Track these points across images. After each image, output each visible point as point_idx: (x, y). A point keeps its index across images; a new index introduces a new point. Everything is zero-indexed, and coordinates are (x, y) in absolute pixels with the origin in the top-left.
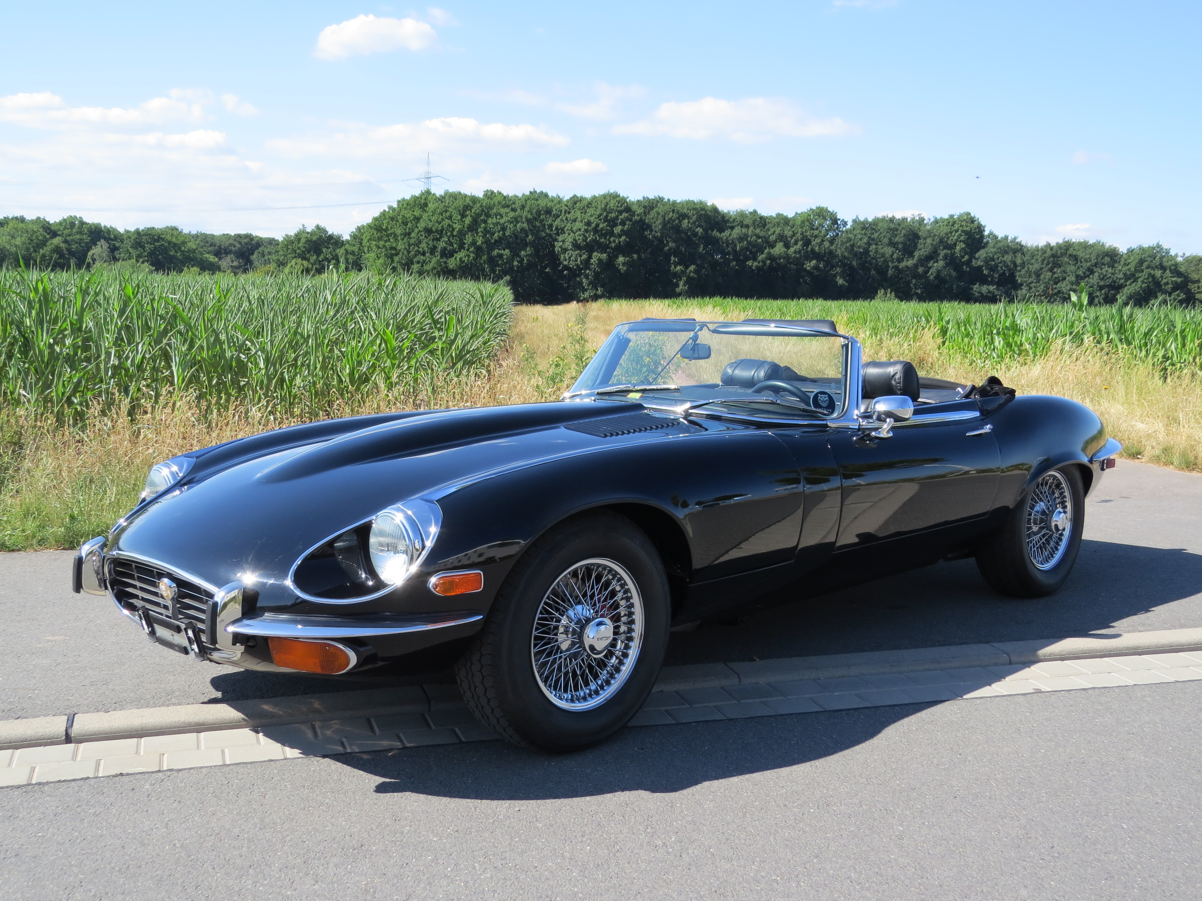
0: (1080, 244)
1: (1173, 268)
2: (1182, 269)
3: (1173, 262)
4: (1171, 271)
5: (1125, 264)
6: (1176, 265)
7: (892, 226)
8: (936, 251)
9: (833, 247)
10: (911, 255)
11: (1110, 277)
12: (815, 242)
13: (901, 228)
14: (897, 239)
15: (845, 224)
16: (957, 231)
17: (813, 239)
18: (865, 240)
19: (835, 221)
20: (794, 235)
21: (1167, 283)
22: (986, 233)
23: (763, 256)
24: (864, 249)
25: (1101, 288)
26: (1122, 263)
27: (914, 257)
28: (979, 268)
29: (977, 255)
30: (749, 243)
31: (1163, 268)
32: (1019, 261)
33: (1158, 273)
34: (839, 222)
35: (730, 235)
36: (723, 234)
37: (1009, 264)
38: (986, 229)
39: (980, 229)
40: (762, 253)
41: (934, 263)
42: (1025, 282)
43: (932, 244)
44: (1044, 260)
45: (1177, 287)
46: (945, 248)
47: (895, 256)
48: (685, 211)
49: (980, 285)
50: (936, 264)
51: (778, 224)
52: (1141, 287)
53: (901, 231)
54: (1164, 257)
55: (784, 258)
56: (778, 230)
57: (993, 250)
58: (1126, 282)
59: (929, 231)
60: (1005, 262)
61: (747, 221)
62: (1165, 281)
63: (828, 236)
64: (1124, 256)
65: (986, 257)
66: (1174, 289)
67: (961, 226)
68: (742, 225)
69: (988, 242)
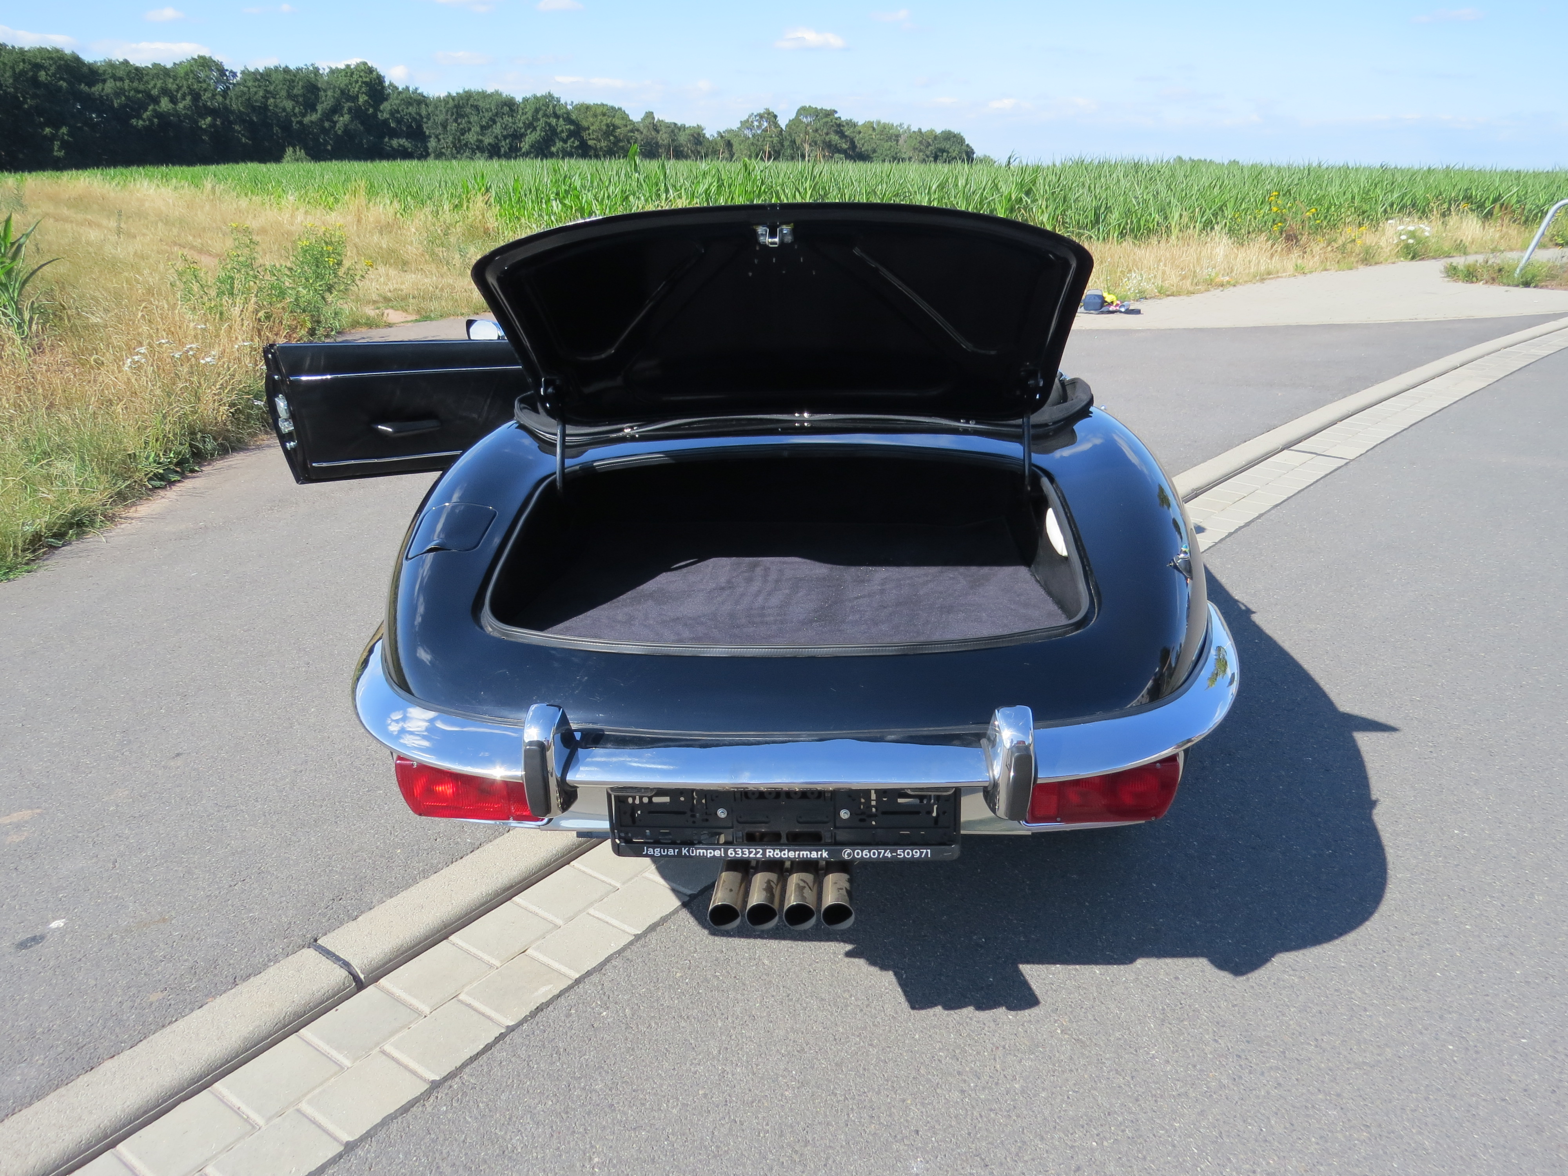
0: (478, 93)
1: (565, 116)
2: (574, 117)
3: (564, 110)
4: (564, 119)
5: (523, 113)
6: (568, 113)
7: (288, 77)
8: (340, 104)
9: (228, 102)
10: (314, 109)
11: (511, 127)
12: (206, 96)
13: (297, 80)
14: (295, 91)
15: (234, 75)
16: (357, 82)
17: (202, 93)
18: (261, 93)
19: (222, 71)
20: (179, 88)
21: (562, 131)
22: (387, 83)
23: (148, 113)
24: (262, 103)
25: (505, 138)
26: (520, 112)
27: (316, 111)
28: (385, 122)
29: (381, 108)
30: (128, 98)
31: (557, 117)
32: (424, 113)
33: (553, 121)
34: (227, 73)
35: (103, 89)
36: (93, 89)
37: (415, 116)
38: (386, 80)
39: (380, 79)
40: (146, 110)
41: (339, 117)
42: (434, 133)
43: (334, 97)
44: (447, 111)
45: (571, 134)
46: (347, 101)
47: (297, 110)
48: (39, 60)
49: (389, 139)
50: (341, 119)
51: (157, 76)
52: (540, 135)
53: (298, 83)
54: (556, 105)
55: (173, 115)
56: (159, 84)
57: (397, 102)
58: (526, 131)
59: (328, 83)
60: (410, 114)
61: (121, 73)
62: (560, 129)
63: (219, 90)
64: (522, 105)
65: (391, 110)
66: (569, 137)
67: (361, 76)
68: (115, 78)
69: (389, 94)
